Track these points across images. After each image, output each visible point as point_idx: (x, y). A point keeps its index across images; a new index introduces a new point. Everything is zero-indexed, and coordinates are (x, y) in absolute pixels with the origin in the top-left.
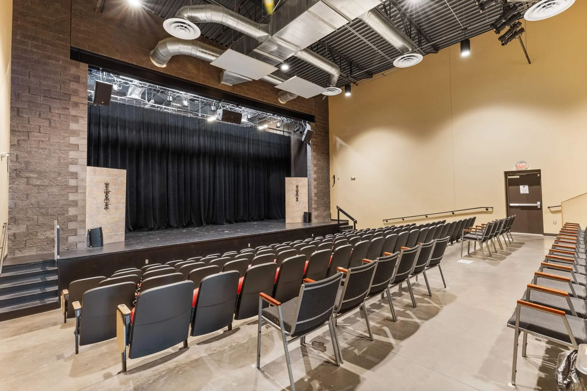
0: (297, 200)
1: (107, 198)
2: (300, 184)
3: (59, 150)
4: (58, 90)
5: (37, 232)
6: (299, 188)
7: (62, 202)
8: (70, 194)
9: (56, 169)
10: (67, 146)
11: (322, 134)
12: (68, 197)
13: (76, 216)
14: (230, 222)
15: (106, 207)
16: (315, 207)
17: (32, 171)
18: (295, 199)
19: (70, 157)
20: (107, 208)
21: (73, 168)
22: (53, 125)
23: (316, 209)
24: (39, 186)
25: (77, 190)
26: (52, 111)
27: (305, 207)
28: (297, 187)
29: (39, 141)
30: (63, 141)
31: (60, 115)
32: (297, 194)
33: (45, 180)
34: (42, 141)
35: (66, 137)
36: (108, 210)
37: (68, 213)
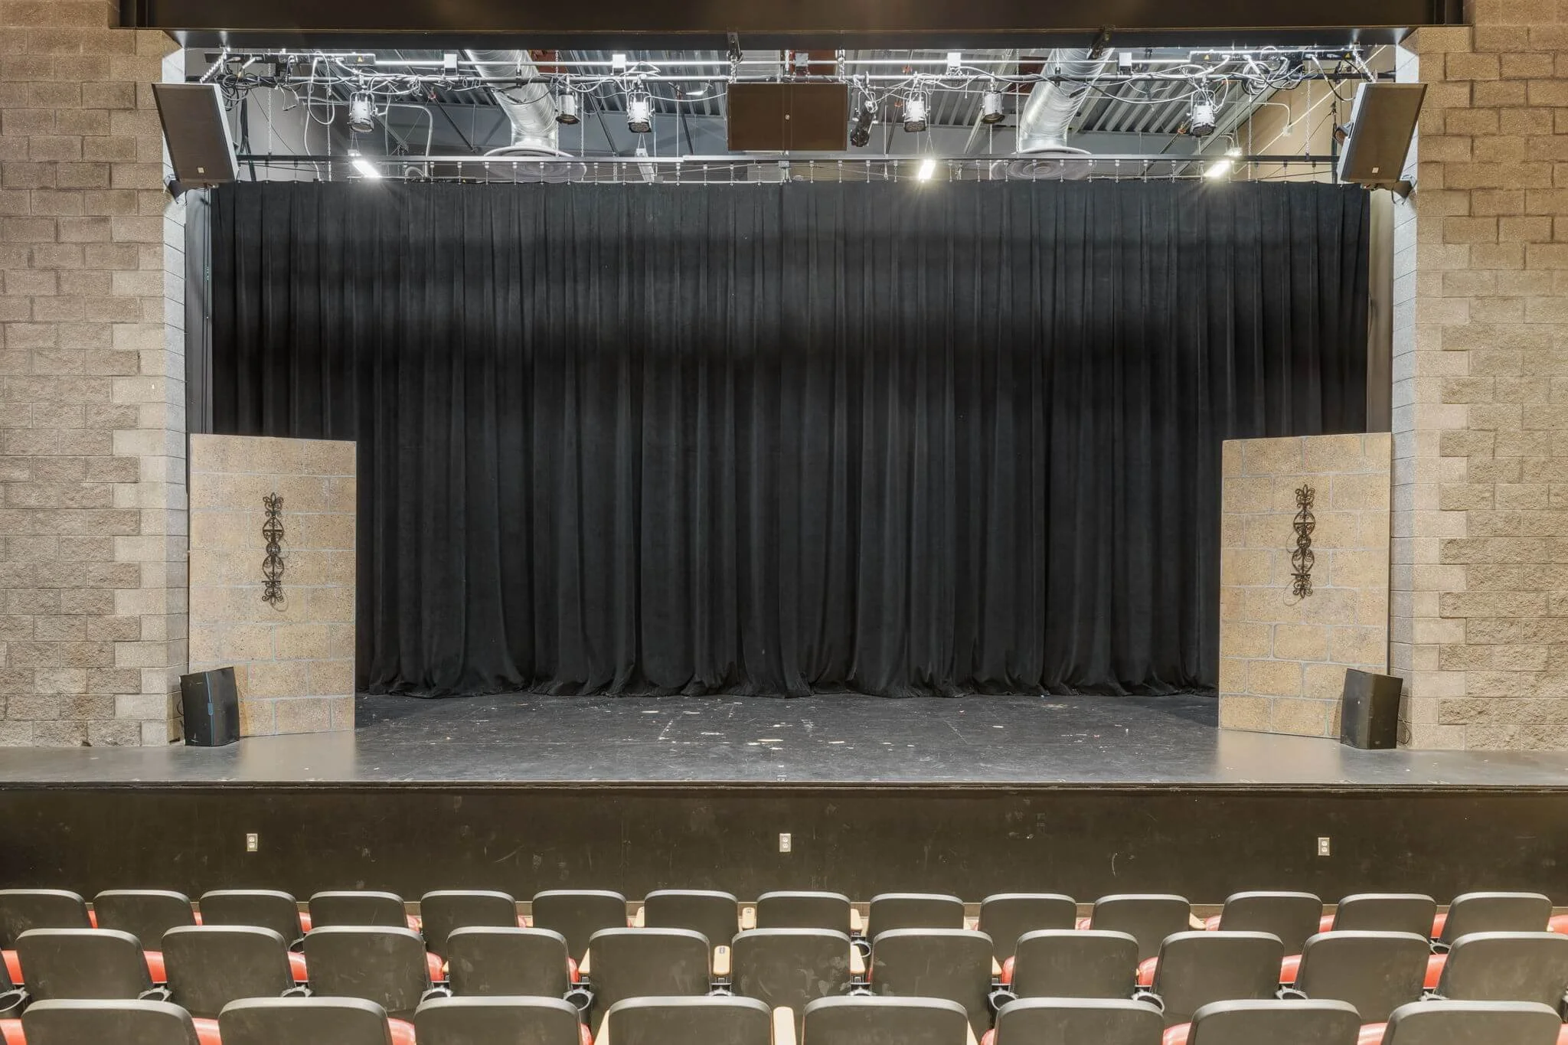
0: (1302, 583)
1: (273, 557)
2: (1325, 481)
3: (87, 378)
4: (77, 158)
5: (33, 671)
6: (1319, 510)
7: (97, 570)
8: (119, 540)
9: (78, 450)
10: (106, 362)
11: (1536, 100)
12: (112, 551)
13: (138, 622)
14: (929, 687)
15: (273, 591)
16: (1446, 640)
17: (15, 461)
18: (1286, 581)
19: (117, 401)
20: (273, 595)
21: (125, 444)
22: (66, 288)
23: (1449, 657)
24: (34, 510)
25: (139, 522)
26: (63, 238)
27: (1363, 638)
28: (1305, 498)
29: (31, 351)
30: (95, 344)
31: (83, 245)
32: (1304, 549)
33: (50, 491)
34: (40, 352)
35: (104, 327)
36: (279, 605)
37: (113, 611)
